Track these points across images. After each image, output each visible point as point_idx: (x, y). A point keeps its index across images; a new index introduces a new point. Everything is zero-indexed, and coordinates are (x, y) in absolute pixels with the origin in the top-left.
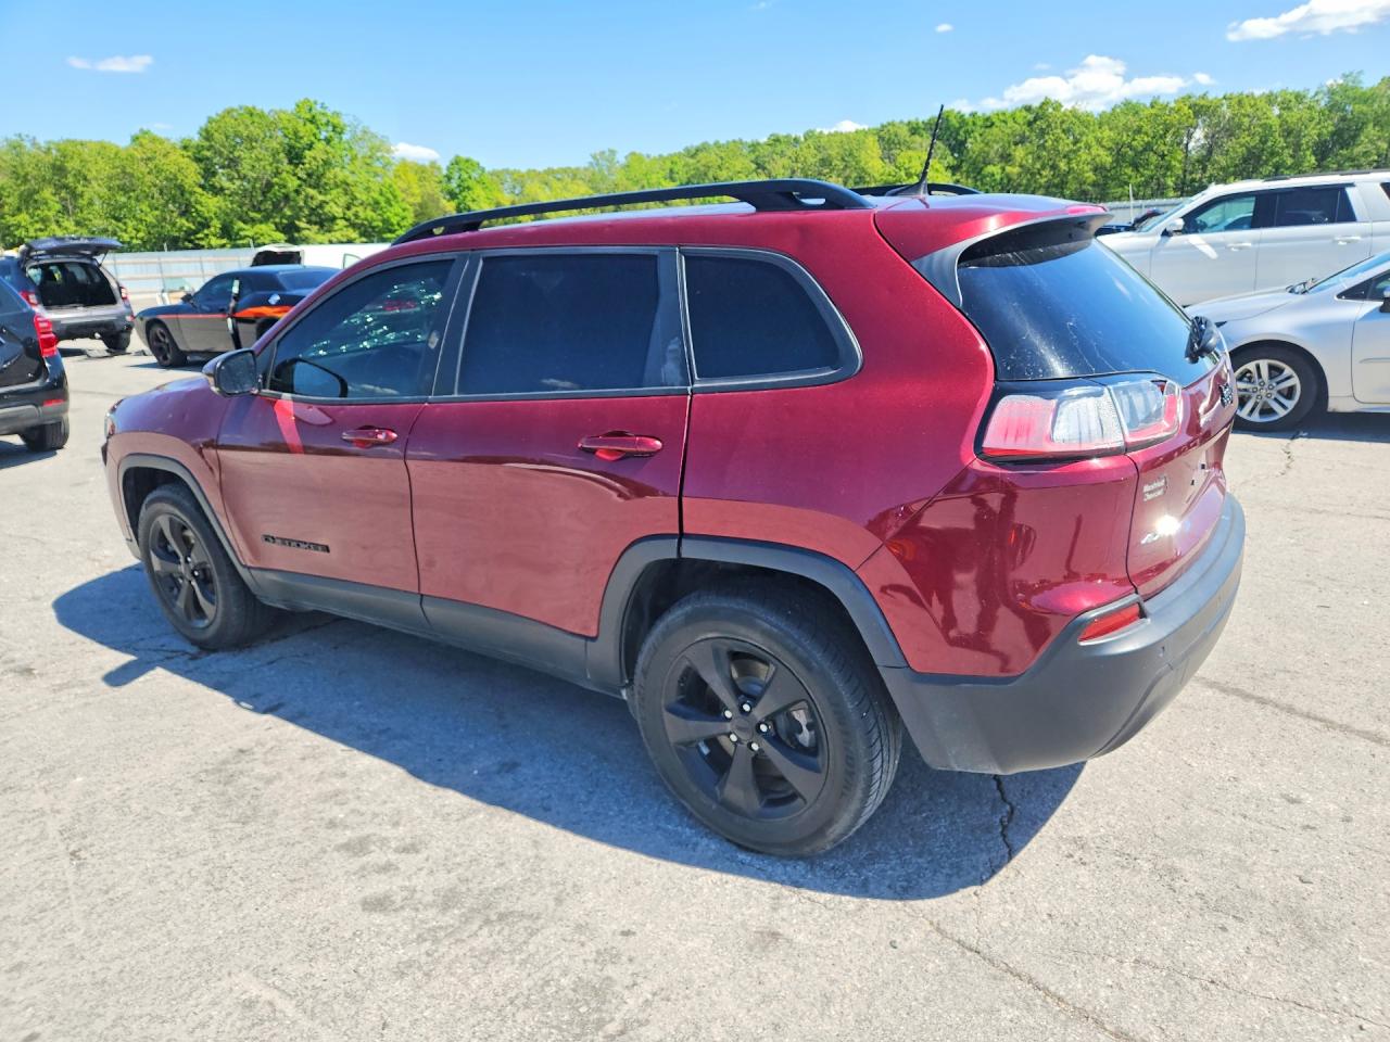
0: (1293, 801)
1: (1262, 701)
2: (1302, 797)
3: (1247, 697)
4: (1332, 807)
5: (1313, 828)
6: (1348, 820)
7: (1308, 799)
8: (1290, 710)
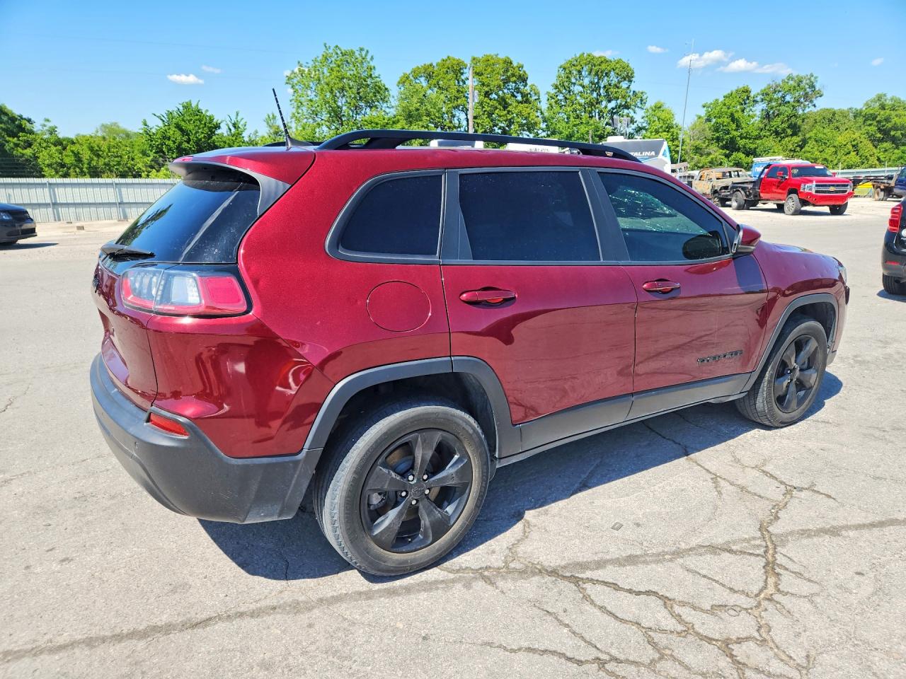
0: (63, 561)
1: (119, 638)
2: (59, 566)
3: (133, 635)
4: (39, 570)
5: (48, 551)
6: (27, 567)
7: (55, 567)
8: (90, 642)
